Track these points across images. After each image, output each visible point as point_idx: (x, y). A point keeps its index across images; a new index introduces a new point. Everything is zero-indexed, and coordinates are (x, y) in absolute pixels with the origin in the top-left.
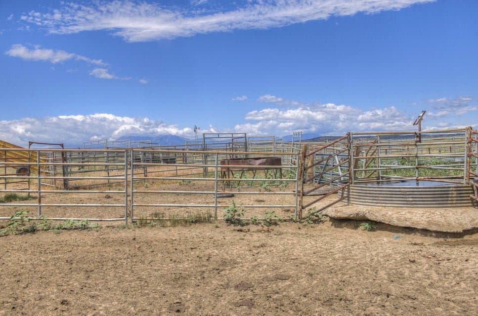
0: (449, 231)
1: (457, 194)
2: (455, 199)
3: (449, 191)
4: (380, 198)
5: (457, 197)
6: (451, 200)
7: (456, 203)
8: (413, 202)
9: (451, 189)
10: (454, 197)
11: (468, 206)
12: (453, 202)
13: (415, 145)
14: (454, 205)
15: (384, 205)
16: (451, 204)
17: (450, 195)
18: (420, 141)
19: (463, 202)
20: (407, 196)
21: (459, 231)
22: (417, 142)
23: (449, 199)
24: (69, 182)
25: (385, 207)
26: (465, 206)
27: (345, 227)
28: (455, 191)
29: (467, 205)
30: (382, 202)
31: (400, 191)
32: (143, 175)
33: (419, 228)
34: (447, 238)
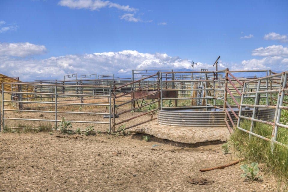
0: (185, 142)
1: (215, 117)
2: (213, 121)
3: (209, 115)
4: (168, 120)
5: (215, 120)
6: (211, 122)
7: (214, 124)
8: (186, 123)
9: (210, 114)
10: (213, 120)
11: (223, 127)
12: (212, 123)
13: (213, 81)
14: (213, 125)
15: (170, 124)
16: (210, 124)
17: (210, 118)
18: (217, 79)
19: (219, 123)
20: (182, 118)
21: (192, 143)
22: (215, 79)
23: (209, 121)
24: (23, 104)
25: (170, 125)
26: (221, 127)
27: (135, 138)
28: (213, 115)
29: (223, 125)
30: (169, 122)
31: (178, 115)
32: (80, 101)
33: (170, 140)
34: (185, 147)
